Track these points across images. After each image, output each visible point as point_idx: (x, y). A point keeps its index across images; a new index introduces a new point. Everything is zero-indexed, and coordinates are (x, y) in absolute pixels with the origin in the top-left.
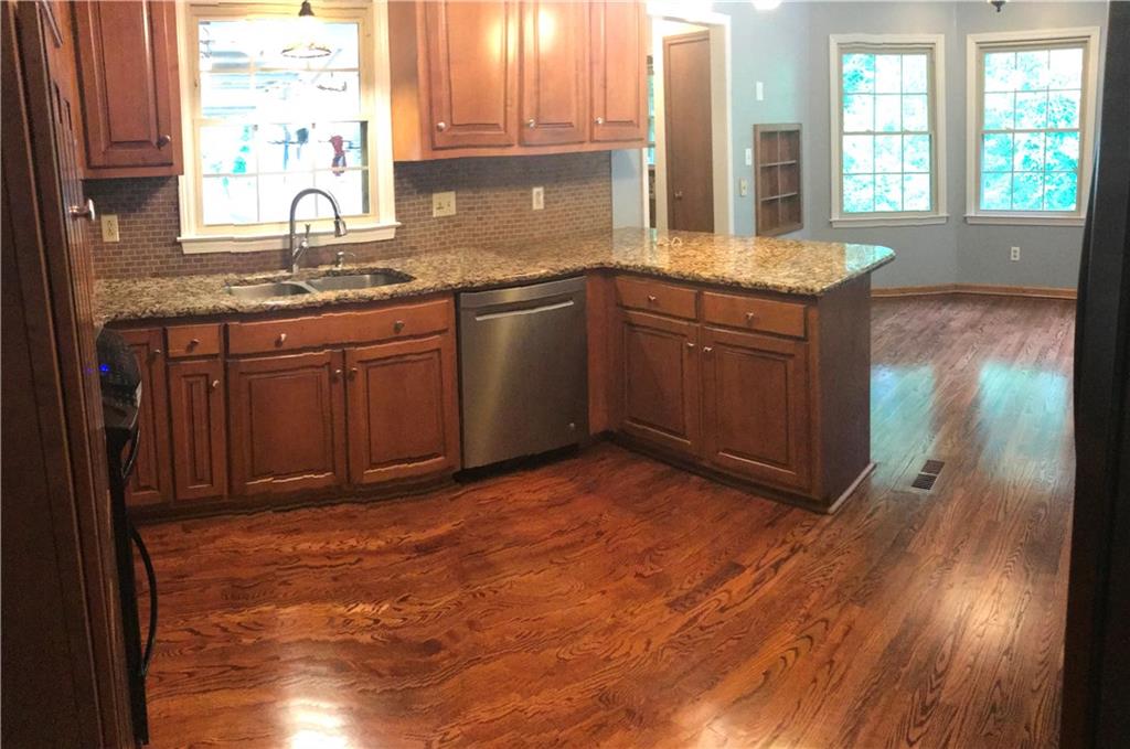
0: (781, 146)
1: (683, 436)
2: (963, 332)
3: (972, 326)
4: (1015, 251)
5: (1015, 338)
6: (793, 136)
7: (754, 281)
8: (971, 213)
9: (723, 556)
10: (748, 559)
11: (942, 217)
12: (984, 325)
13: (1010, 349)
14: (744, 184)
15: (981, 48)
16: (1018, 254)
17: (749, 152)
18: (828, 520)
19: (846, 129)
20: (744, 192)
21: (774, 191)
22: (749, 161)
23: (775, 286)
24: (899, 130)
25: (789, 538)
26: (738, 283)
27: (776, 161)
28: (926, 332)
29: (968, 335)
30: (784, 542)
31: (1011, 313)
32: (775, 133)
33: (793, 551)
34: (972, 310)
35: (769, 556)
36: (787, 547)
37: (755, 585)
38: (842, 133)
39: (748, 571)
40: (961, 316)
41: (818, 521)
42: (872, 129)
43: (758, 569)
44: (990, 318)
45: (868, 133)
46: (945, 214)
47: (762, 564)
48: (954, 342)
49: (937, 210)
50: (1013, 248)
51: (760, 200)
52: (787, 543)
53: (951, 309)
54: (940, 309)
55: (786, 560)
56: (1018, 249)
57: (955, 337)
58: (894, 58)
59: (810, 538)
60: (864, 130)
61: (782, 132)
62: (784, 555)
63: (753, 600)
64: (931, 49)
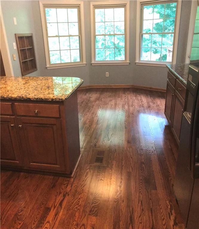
0: (26, 41)
1: (15, 160)
2: (95, 102)
3: (98, 99)
4: (107, 74)
5: (113, 102)
6: (30, 38)
7: (36, 97)
8: (93, 62)
9: (42, 206)
10: (50, 204)
11: (85, 64)
12: (102, 99)
13: (113, 106)
14: (14, 56)
15: (94, 7)
16: (108, 74)
17: (15, 44)
18: (72, 180)
19: (49, 35)
20: (15, 59)
21: (26, 58)
22: (15, 48)
23: (45, 99)
24: (68, 35)
25: (62, 191)
26: (29, 99)
27: (25, 47)
28: (84, 103)
29: (97, 102)
30: (60, 193)
31: (108, 94)
32: (24, 37)
33: (64, 196)
34: (96, 94)
35: (57, 201)
36: (62, 195)
37: (56, 215)
38: (47, 37)
39: (52, 210)
40: (94, 96)
41: (69, 181)
42: (58, 35)
43: (55, 207)
44: (102, 96)
45: (56, 36)
46: (85, 63)
47: (56, 205)
48: (93, 105)
49: (82, 61)
50: (107, 73)
51: (21, 62)
52: (61, 193)
53: (89, 94)
54: (86, 94)
55: (63, 200)
56: (108, 73)
57: (93, 103)
58: (65, 10)
59: (68, 189)
60: (55, 35)
61: (26, 37)
62: (62, 198)
63: (57, 223)
64: (79, 6)
